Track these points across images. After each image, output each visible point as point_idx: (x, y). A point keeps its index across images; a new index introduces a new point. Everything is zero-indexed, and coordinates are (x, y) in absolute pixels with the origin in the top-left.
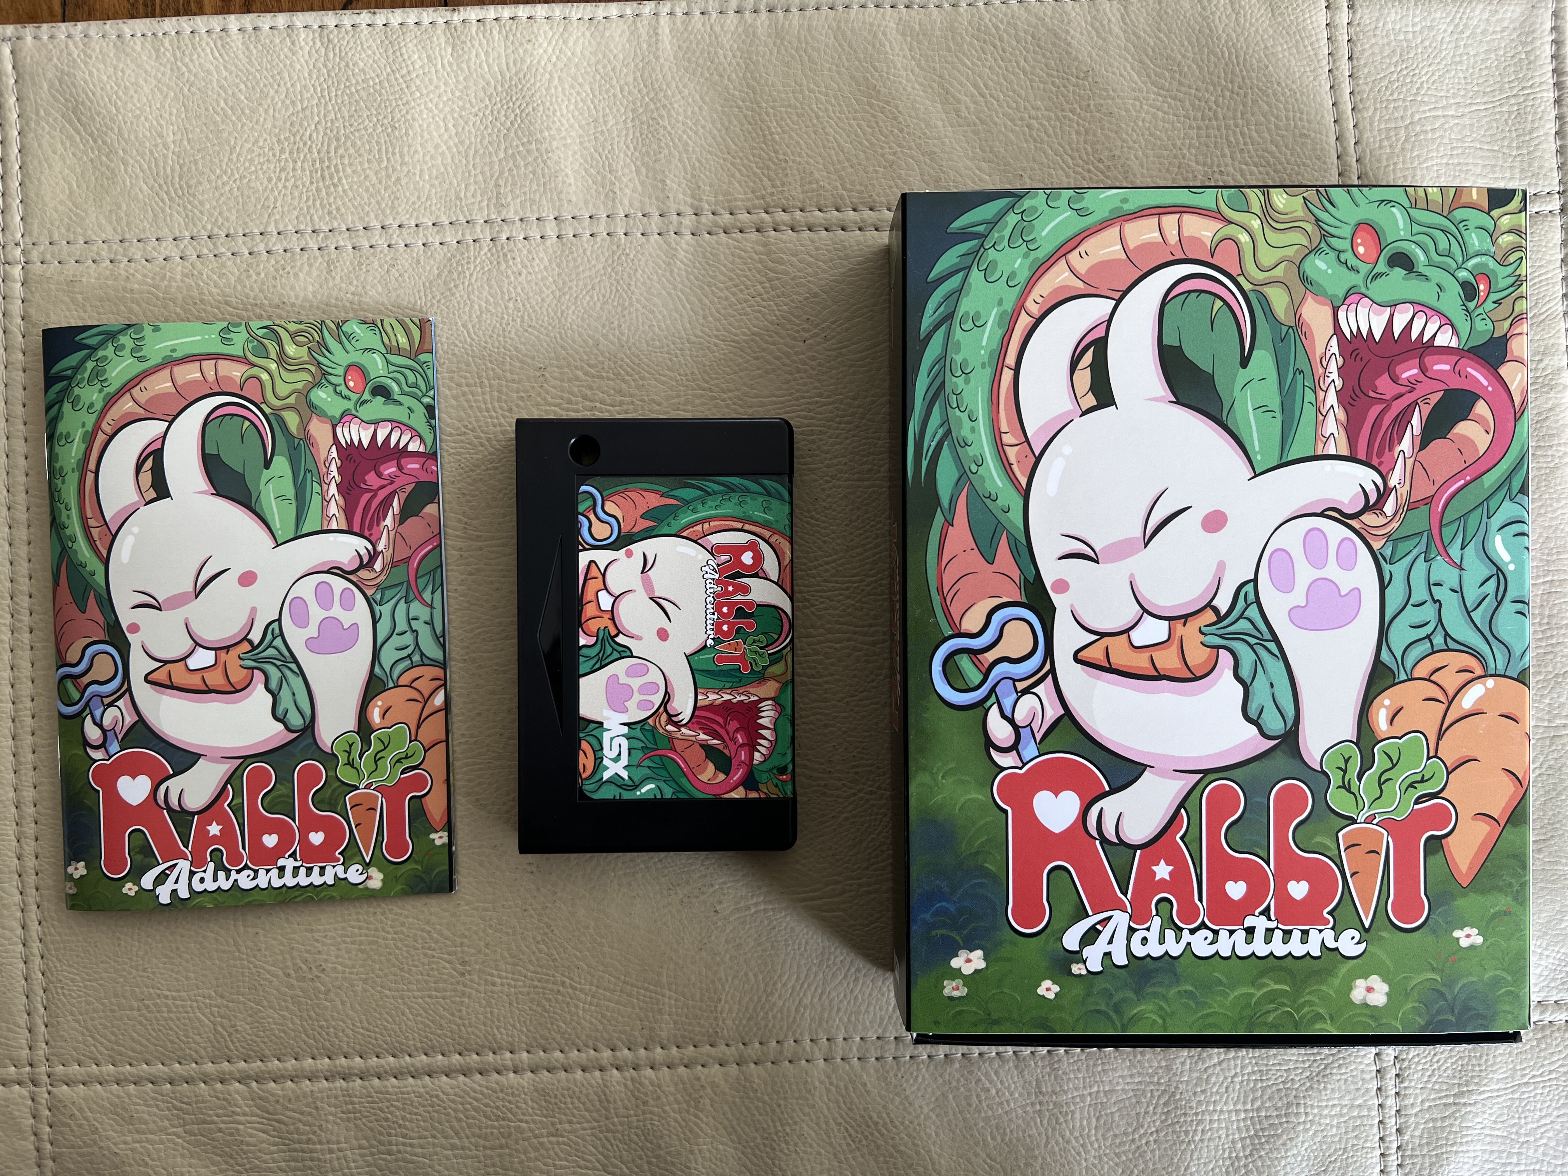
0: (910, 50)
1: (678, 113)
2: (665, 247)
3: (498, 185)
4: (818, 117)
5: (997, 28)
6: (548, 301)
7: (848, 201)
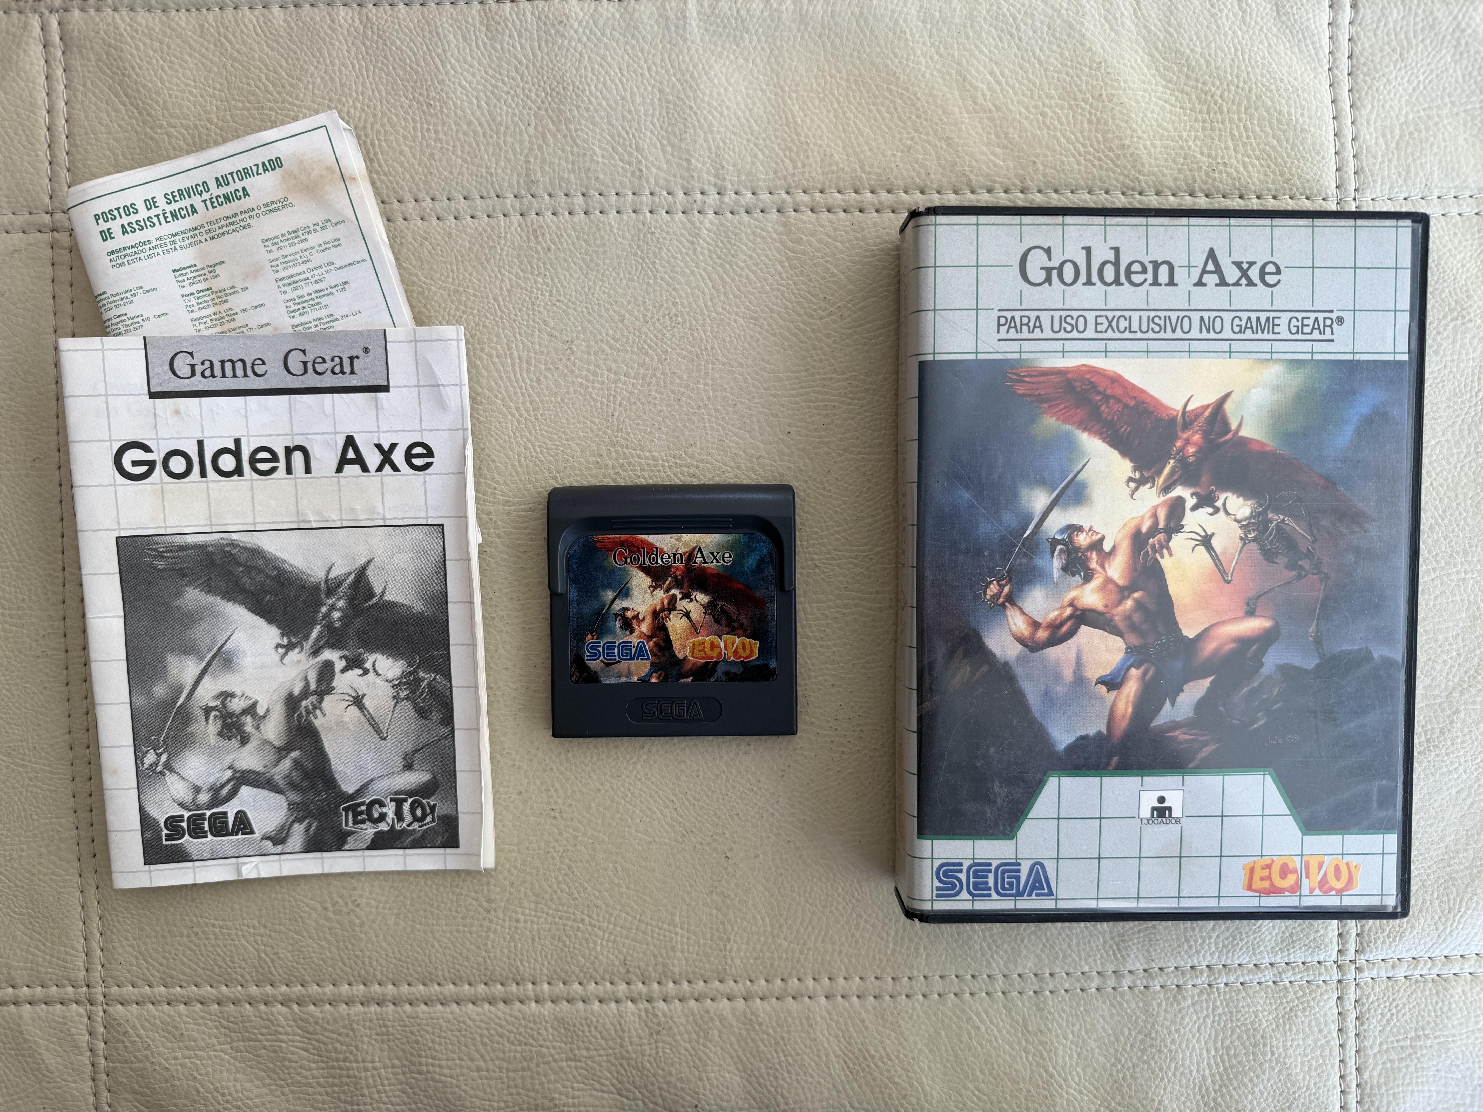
0: (930, 37)
1: (704, 94)
2: (689, 225)
3: (528, 162)
4: (839, 102)
5: (1015, 18)
6: (576, 276)
7: (866, 184)
